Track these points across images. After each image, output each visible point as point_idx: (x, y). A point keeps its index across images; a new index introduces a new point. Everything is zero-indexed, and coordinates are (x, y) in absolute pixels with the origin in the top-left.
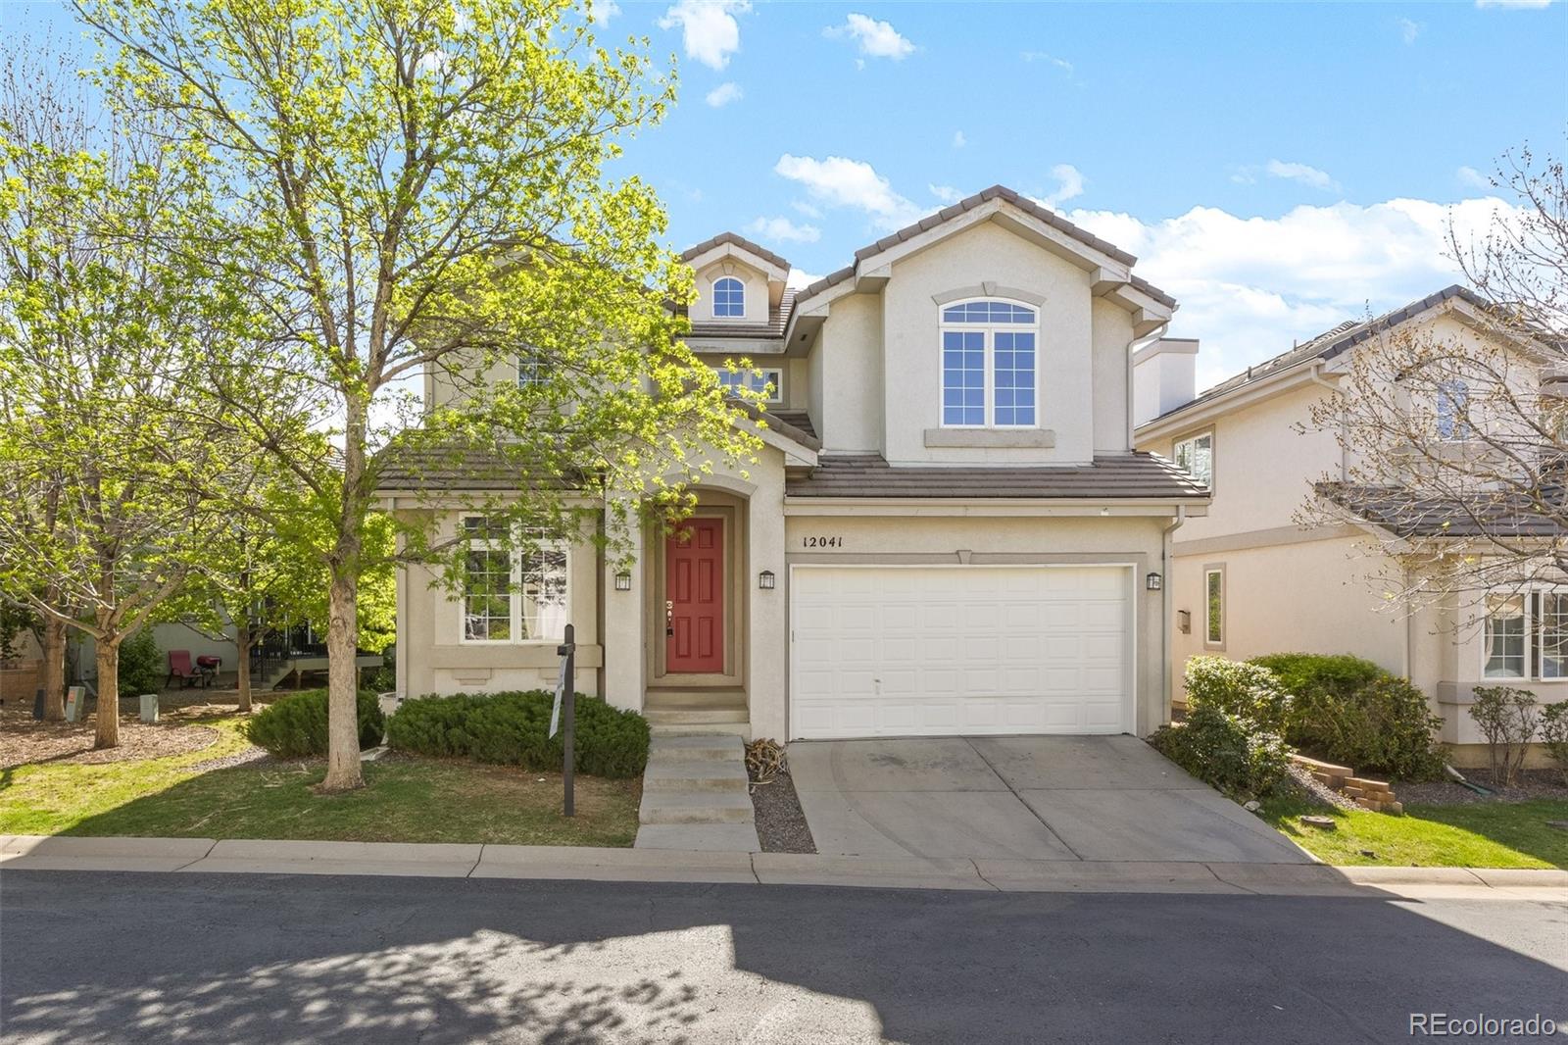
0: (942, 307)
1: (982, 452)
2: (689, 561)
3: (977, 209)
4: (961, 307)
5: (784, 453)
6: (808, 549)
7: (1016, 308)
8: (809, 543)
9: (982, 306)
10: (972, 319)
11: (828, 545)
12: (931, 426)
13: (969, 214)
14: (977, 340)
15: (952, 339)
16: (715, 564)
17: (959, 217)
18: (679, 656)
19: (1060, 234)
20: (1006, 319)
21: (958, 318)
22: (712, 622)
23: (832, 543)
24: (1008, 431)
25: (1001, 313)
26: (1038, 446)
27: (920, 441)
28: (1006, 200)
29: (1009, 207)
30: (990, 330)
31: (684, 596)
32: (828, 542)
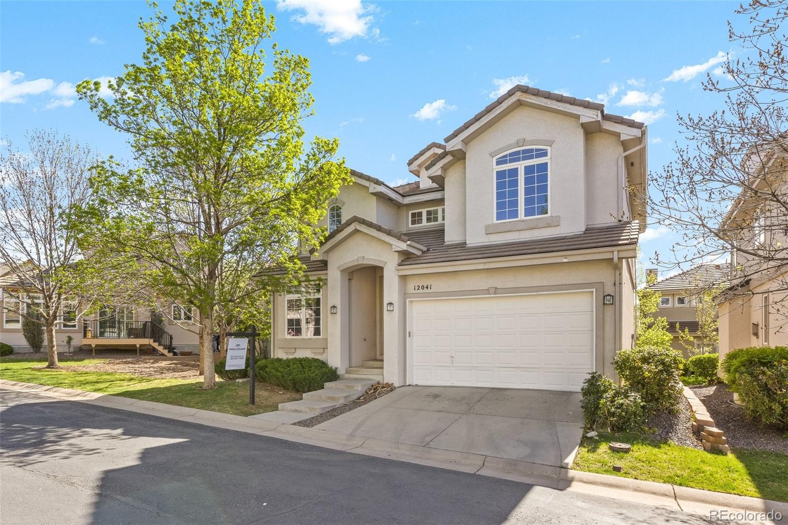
0: (495, 158)
1: (517, 233)
3: (506, 101)
4: (506, 156)
5: (391, 245)
6: (417, 291)
7: (537, 150)
8: (417, 288)
9: (518, 153)
10: (512, 161)
11: (425, 289)
12: (489, 223)
13: (502, 105)
14: (514, 172)
15: (500, 175)
17: (497, 108)
19: (555, 102)
20: (531, 157)
21: (505, 162)
23: (427, 288)
24: (531, 220)
25: (528, 154)
26: (549, 226)
27: (483, 231)
28: (523, 92)
29: (524, 95)
30: (521, 166)
32: (425, 287)
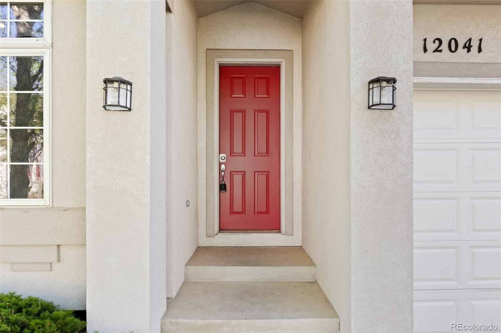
2: (243, 112)
6: (430, 56)
8: (431, 46)
11: (461, 51)
16: (272, 118)
18: (232, 212)
22: (267, 177)
23: (468, 47)
31: (238, 148)
32: (461, 45)
